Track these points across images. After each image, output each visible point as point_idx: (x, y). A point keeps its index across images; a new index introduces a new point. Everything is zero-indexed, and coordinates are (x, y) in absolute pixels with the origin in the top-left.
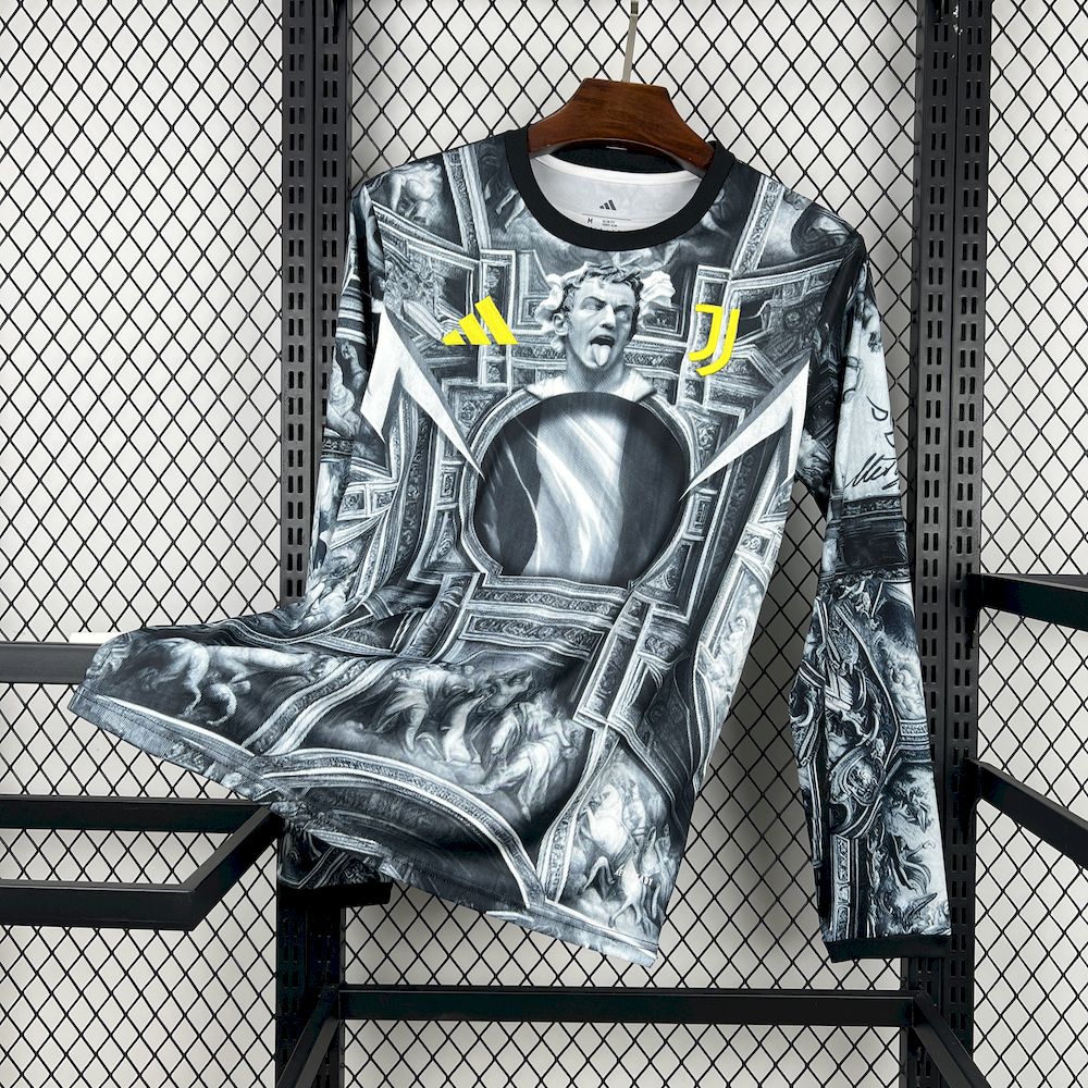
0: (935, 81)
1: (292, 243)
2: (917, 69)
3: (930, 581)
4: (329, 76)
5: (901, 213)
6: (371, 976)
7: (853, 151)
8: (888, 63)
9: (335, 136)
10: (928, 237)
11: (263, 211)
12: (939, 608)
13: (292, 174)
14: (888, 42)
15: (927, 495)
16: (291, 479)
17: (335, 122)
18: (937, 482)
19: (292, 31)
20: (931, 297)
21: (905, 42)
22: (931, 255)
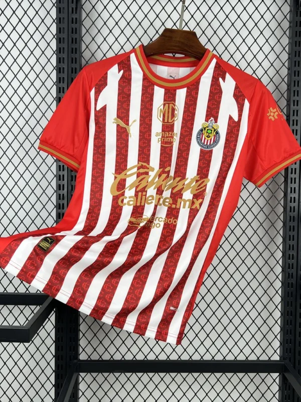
0: (296, 31)
1: (60, 88)
2: (290, 27)
3: (292, 214)
4: (74, 26)
5: (283, 80)
6: (89, 357)
7: (266, 57)
8: (279, 25)
9: (76, 49)
10: (293, 89)
11: (49, 76)
12: (295, 224)
13: (60, 62)
14: (279, 17)
15: (291, 183)
16: (60, 176)
17: (76, 43)
18: (295, 179)
19: (60, 8)
20: (294, 111)
21: (285, 17)
22: (294, 95)
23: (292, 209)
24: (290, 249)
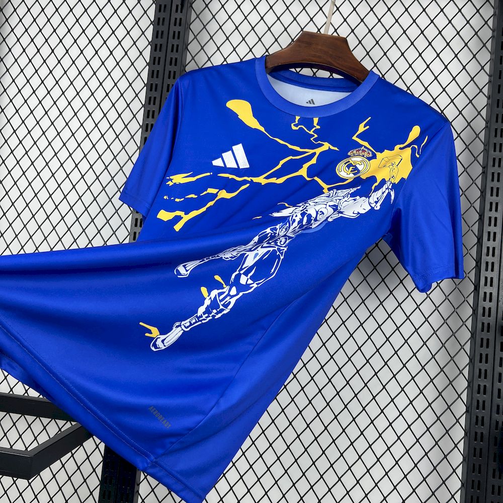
1: (149, 111)
2: (493, 37)
3: (486, 320)
4: (177, 29)
5: (479, 113)
7: (454, 79)
8: (476, 33)
9: (176, 59)
10: (494, 126)
11: (137, 95)
12: (491, 336)
13: (152, 77)
15: (487, 270)
16: (135, 233)
17: (177, 51)
18: (493, 263)
19: (160, 6)
20: (494, 159)
21: (486, 22)
22: (496, 136)
23: (487, 312)
24: (480, 377)
